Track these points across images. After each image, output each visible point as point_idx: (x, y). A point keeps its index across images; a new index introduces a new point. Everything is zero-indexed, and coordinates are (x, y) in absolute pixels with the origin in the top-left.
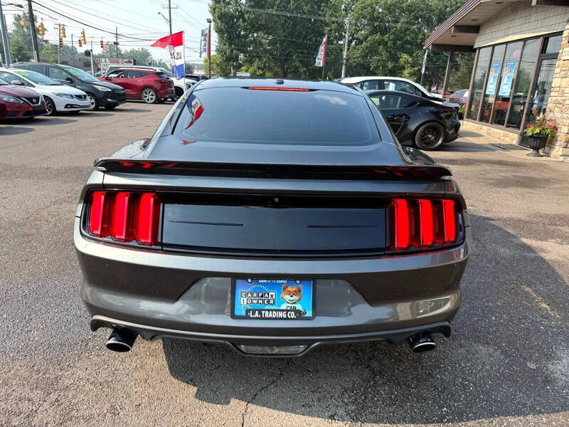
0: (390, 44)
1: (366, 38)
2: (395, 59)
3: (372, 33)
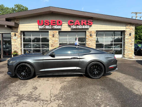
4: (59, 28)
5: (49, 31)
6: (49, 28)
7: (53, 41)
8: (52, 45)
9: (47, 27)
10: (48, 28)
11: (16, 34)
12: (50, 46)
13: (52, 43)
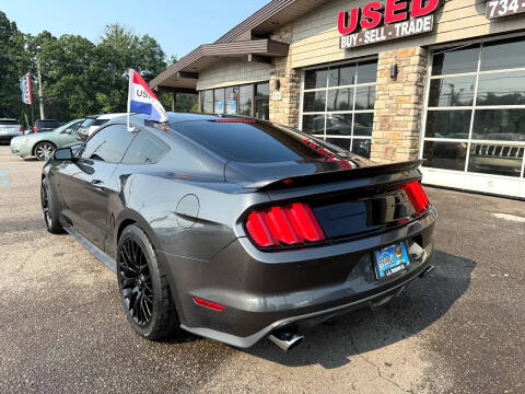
0: (85, 84)
1: (59, 78)
2: (92, 97)
3: (64, 73)
4: (419, 30)
5: (381, 55)
6: (378, 39)
7: (391, 98)
8: (386, 121)
9: (371, 36)
10: (372, 41)
11: (282, 80)
12: (376, 126)
13: (385, 111)
